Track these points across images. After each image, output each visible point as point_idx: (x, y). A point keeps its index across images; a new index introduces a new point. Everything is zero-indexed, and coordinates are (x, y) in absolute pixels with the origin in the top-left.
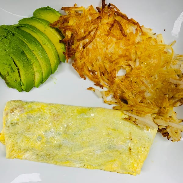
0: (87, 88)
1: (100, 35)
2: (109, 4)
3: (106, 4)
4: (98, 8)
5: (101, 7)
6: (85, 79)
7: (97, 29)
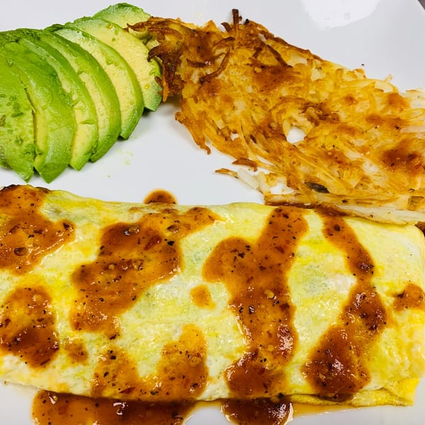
0: (217, 169)
1: (235, 65)
2: (247, 20)
3: (241, 18)
4: (225, 25)
5: (231, 22)
6: (209, 152)
7: (228, 55)
